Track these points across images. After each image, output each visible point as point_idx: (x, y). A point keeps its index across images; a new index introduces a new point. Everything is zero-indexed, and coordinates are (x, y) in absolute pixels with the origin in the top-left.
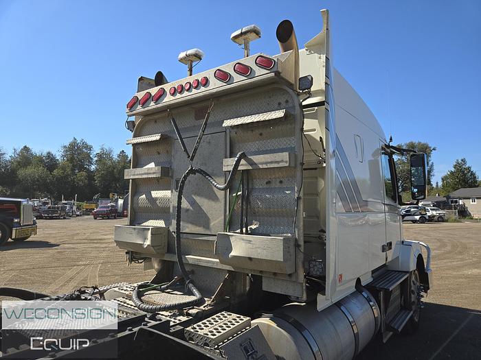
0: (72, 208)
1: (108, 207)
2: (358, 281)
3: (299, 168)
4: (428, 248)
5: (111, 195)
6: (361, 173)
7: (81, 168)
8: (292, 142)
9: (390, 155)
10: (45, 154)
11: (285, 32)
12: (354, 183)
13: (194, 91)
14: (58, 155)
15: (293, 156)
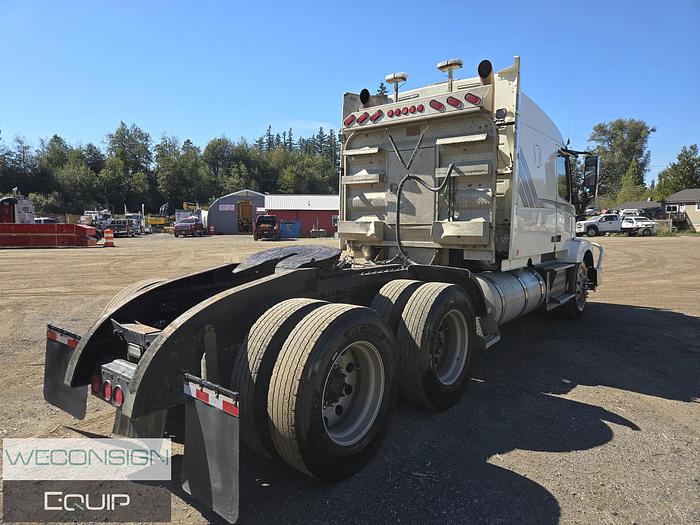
0: (139, 222)
1: (191, 221)
2: (530, 261)
3: (494, 174)
4: (601, 249)
5: (185, 205)
6: (538, 174)
7: (137, 167)
8: (490, 156)
9: (567, 157)
10: (84, 146)
11: (485, 70)
12: (531, 183)
13: (411, 115)
14: (104, 148)
15: (491, 167)
